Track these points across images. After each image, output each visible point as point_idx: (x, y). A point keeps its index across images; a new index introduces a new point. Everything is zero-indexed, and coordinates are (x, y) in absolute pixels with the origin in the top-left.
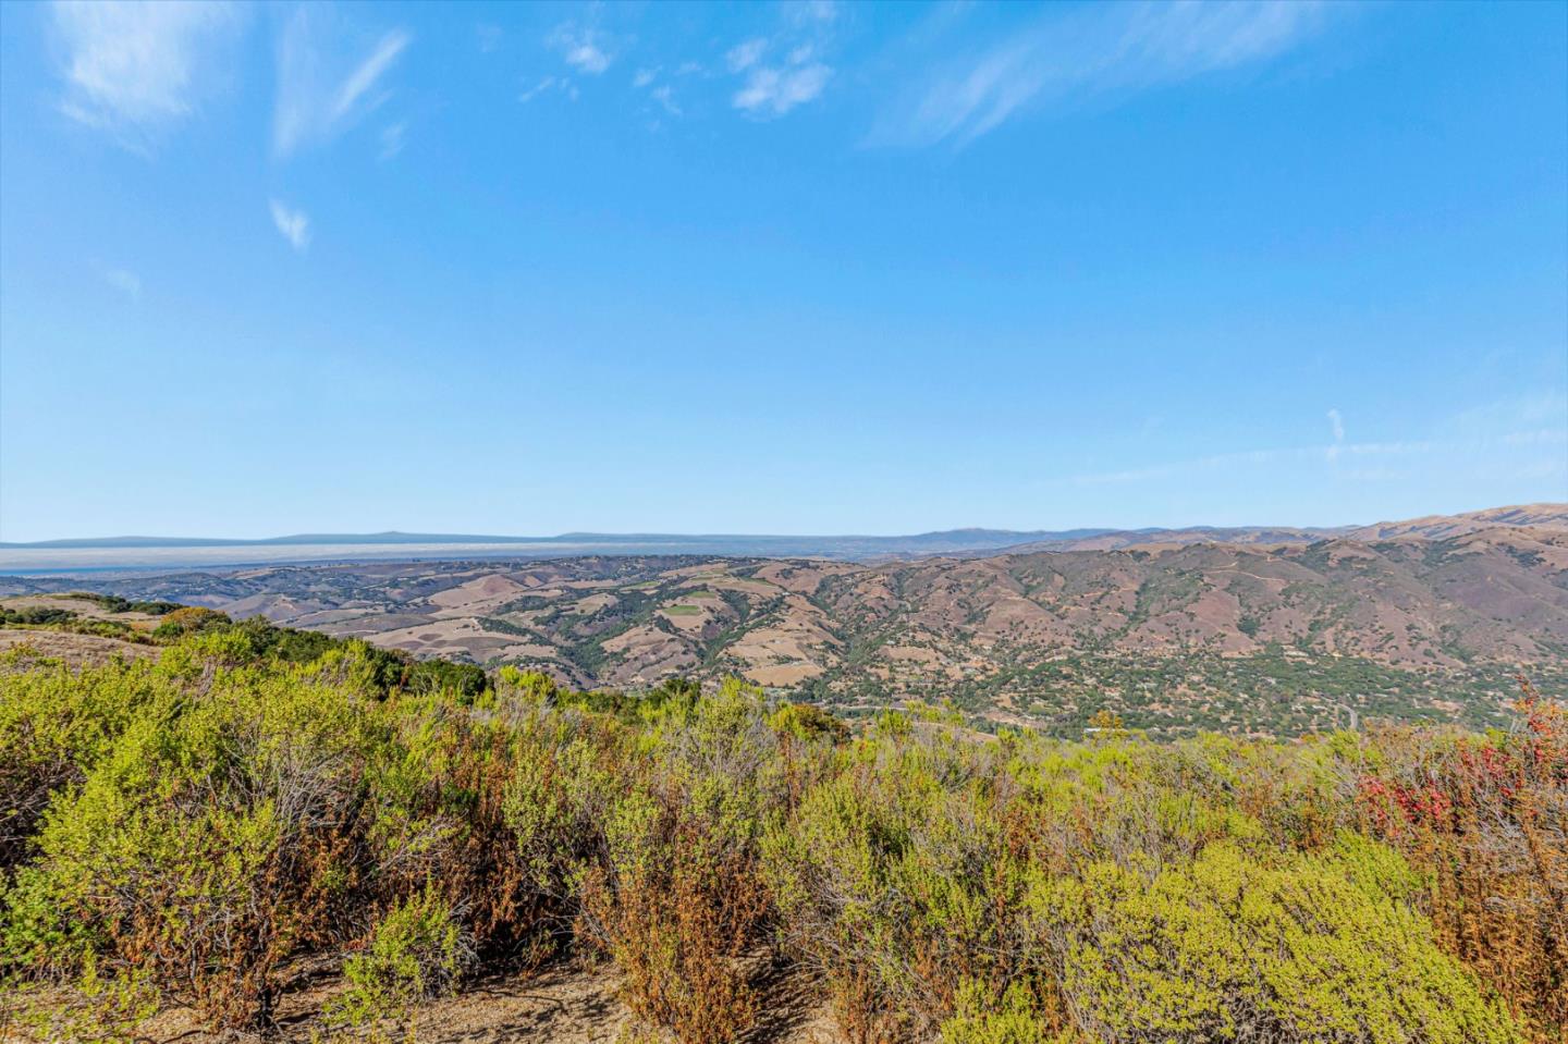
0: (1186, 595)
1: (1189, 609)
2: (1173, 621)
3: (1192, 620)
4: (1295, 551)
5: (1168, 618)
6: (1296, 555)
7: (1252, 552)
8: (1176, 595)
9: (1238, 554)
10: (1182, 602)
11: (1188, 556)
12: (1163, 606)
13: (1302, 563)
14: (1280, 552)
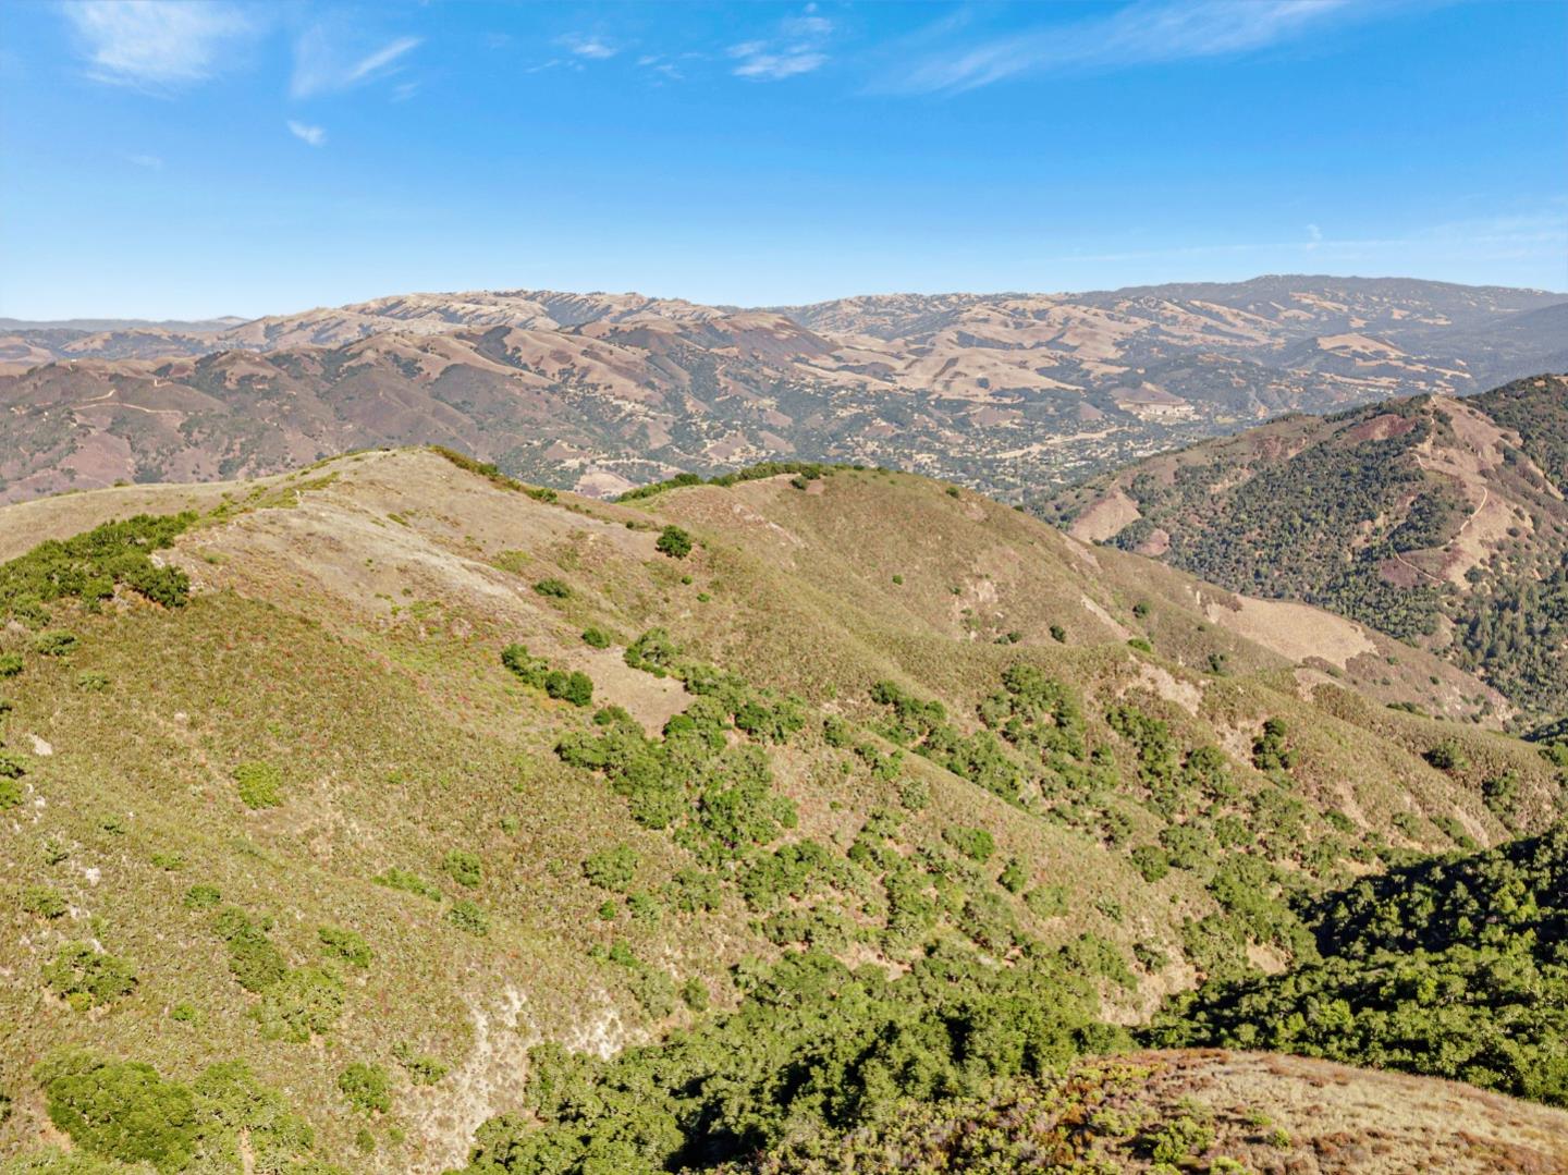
0: (55, 443)
1: (65, 463)
2: (46, 485)
3: (72, 479)
4: (182, 368)
5: (37, 481)
6: (184, 375)
7: (134, 375)
8: (39, 445)
9: (113, 377)
10: (50, 455)
11: (39, 384)
12: (24, 465)
13: (196, 386)
14: (163, 371)
